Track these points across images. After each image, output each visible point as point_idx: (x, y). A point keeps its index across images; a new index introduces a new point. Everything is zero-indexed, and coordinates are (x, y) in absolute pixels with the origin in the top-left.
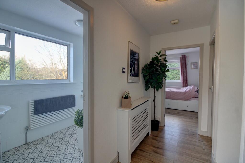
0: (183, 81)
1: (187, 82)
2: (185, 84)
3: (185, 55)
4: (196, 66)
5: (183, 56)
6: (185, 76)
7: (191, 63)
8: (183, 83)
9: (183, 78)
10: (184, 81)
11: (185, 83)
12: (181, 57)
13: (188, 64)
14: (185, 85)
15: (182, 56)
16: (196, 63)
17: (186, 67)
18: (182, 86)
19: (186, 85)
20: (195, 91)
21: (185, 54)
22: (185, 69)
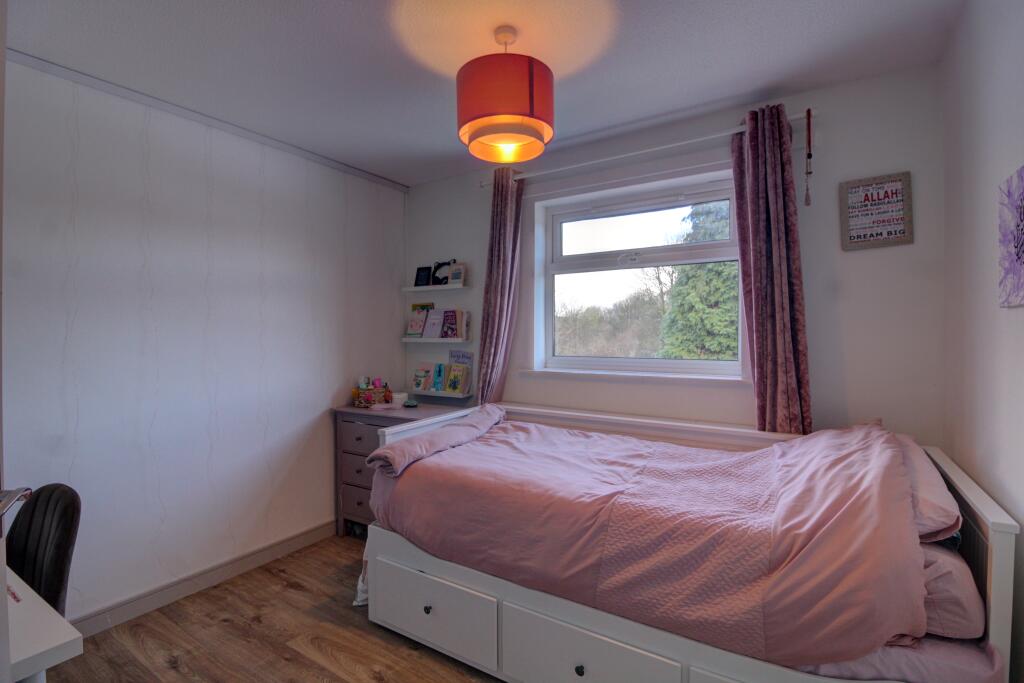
0: (761, 367)
1: (801, 382)
2: (781, 399)
3: (776, 113)
4: (894, 210)
5: (754, 116)
6: (783, 317)
7: (846, 188)
8: (762, 395)
9: (762, 339)
10: (775, 373)
11: (786, 392)
12: (742, 134)
13: (808, 202)
14: (781, 413)
15: (747, 128)
16: (899, 185)
17: (789, 230)
18: (756, 421)
19: (791, 419)
20: (929, 539)
21: (772, 103)
22: (778, 251)
